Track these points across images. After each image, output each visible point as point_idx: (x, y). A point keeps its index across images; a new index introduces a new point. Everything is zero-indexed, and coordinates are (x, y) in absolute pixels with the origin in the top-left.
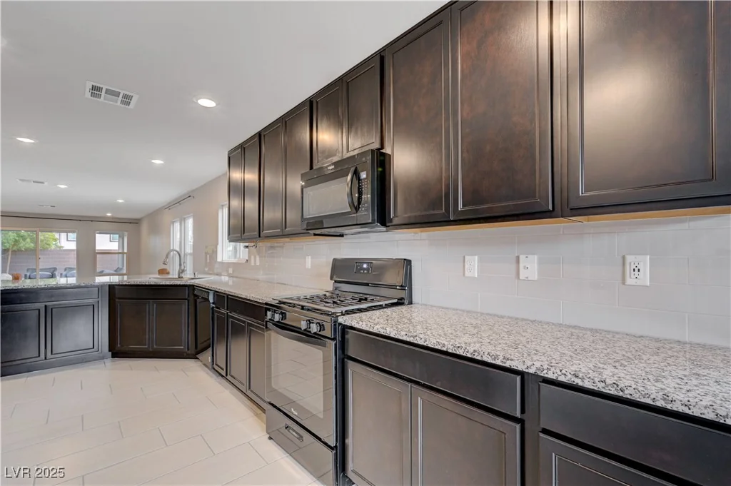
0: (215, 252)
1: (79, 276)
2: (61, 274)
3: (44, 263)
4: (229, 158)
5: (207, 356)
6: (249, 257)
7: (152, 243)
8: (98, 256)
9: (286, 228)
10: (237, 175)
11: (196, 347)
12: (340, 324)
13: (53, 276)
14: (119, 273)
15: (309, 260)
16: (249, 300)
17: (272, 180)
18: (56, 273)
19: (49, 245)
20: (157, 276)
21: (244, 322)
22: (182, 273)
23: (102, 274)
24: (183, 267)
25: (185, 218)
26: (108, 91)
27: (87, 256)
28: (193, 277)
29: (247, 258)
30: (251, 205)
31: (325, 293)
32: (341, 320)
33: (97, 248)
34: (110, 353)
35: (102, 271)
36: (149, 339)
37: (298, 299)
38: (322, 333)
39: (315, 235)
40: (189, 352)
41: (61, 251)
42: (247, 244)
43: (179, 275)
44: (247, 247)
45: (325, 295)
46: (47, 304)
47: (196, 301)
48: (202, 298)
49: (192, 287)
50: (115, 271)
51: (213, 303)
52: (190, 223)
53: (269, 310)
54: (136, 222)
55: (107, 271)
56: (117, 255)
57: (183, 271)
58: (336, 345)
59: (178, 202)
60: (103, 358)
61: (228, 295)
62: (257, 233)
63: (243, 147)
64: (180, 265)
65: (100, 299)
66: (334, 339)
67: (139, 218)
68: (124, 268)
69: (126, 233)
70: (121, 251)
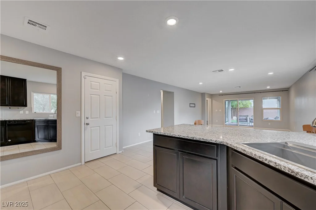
8: (264, 110)
33: (263, 107)
35: (268, 118)
50: (275, 118)
54: (286, 90)
67: (288, 87)
68: (280, 117)
69: (281, 97)
70: (279, 108)
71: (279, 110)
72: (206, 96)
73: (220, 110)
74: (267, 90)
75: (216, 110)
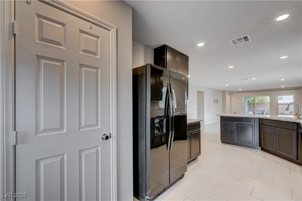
1: (271, 114)
2: (266, 113)
3: (258, 108)
8: (279, 105)
13: (263, 114)
18: (264, 113)
19: (264, 101)
22: (300, 115)
26: (238, 40)
27: (274, 107)
33: (279, 102)
41: (267, 103)
43: (298, 116)
46: (237, 123)
49: (299, 124)
54: (299, 88)
64: (299, 111)
65: (255, 124)
67: (301, 86)
69: (294, 94)
72: (226, 93)
73: (239, 106)
74: (282, 88)
75: (235, 106)
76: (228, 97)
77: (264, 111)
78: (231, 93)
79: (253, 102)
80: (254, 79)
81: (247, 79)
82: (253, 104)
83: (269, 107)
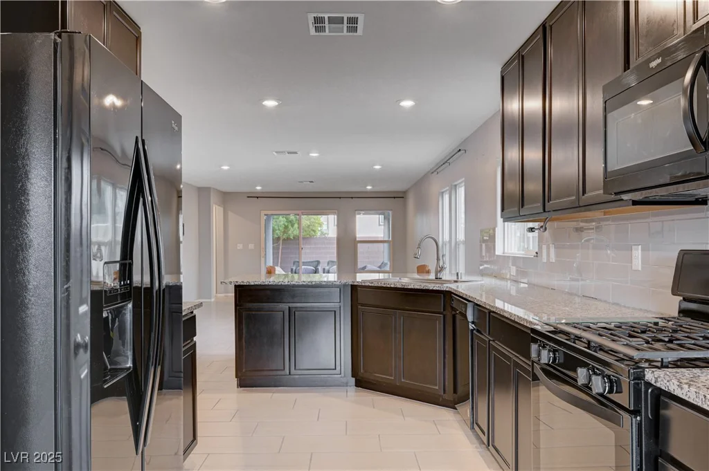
0: (492, 238)
1: (340, 271)
2: (324, 269)
3: (307, 254)
4: (503, 78)
5: (465, 408)
6: (540, 248)
7: (419, 225)
8: (359, 245)
9: (584, 192)
10: (513, 106)
11: (455, 391)
12: (648, 384)
13: (316, 272)
14: (383, 269)
15: (637, 253)
16: (514, 321)
17: (564, 104)
18: (320, 268)
19: (314, 231)
20: (416, 276)
21: (509, 359)
22: (440, 271)
23: (364, 270)
24: (441, 264)
25: (456, 186)
26: (330, 20)
27: (347, 245)
28: (456, 279)
29: (537, 250)
30: (534, 155)
31: (656, 320)
32: (650, 376)
33: (357, 236)
34: (354, 379)
35: (365, 267)
36: (395, 367)
37: (588, 328)
38: (614, 397)
39: (635, 203)
40: (446, 397)
41: (326, 238)
42: (531, 225)
43: (436, 275)
44: (531, 230)
45: (656, 324)
46: (291, 305)
47: (454, 317)
48: (460, 312)
49: (448, 295)
50: (380, 267)
51: (473, 323)
52: (461, 192)
53: (535, 341)
54: (399, 197)
55: (370, 267)
56: (381, 245)
57: (442, 269)
58: (640, 425)
59: (446, 162)
60: (346, 385)
61: (490, 312)
62: (540, 205)
63: (520, 57)
64: (438, 259)
65: (342, 304)
66: (635, 413)
67: (404, 190)
68: (389, 263)
69: (390, 212)
70: (386, 239)
71: (386, 245)
72: (214, 198)
73: (251, 246)
74: (366, 192)
75: (240, 246)
76: (217, 212)
77: (318, 262)
78: (227, 198)
79: (284, 232)
80: (314, 155)
81: (296, 153)
82: (284, 240)
83: (335, 251)
